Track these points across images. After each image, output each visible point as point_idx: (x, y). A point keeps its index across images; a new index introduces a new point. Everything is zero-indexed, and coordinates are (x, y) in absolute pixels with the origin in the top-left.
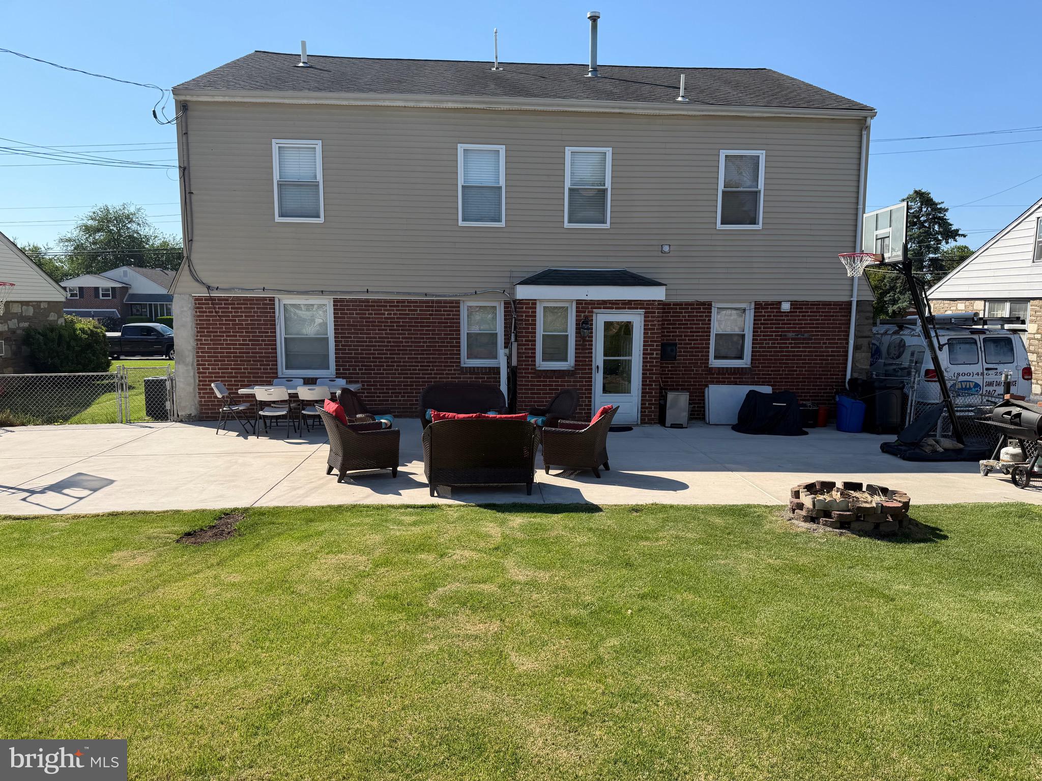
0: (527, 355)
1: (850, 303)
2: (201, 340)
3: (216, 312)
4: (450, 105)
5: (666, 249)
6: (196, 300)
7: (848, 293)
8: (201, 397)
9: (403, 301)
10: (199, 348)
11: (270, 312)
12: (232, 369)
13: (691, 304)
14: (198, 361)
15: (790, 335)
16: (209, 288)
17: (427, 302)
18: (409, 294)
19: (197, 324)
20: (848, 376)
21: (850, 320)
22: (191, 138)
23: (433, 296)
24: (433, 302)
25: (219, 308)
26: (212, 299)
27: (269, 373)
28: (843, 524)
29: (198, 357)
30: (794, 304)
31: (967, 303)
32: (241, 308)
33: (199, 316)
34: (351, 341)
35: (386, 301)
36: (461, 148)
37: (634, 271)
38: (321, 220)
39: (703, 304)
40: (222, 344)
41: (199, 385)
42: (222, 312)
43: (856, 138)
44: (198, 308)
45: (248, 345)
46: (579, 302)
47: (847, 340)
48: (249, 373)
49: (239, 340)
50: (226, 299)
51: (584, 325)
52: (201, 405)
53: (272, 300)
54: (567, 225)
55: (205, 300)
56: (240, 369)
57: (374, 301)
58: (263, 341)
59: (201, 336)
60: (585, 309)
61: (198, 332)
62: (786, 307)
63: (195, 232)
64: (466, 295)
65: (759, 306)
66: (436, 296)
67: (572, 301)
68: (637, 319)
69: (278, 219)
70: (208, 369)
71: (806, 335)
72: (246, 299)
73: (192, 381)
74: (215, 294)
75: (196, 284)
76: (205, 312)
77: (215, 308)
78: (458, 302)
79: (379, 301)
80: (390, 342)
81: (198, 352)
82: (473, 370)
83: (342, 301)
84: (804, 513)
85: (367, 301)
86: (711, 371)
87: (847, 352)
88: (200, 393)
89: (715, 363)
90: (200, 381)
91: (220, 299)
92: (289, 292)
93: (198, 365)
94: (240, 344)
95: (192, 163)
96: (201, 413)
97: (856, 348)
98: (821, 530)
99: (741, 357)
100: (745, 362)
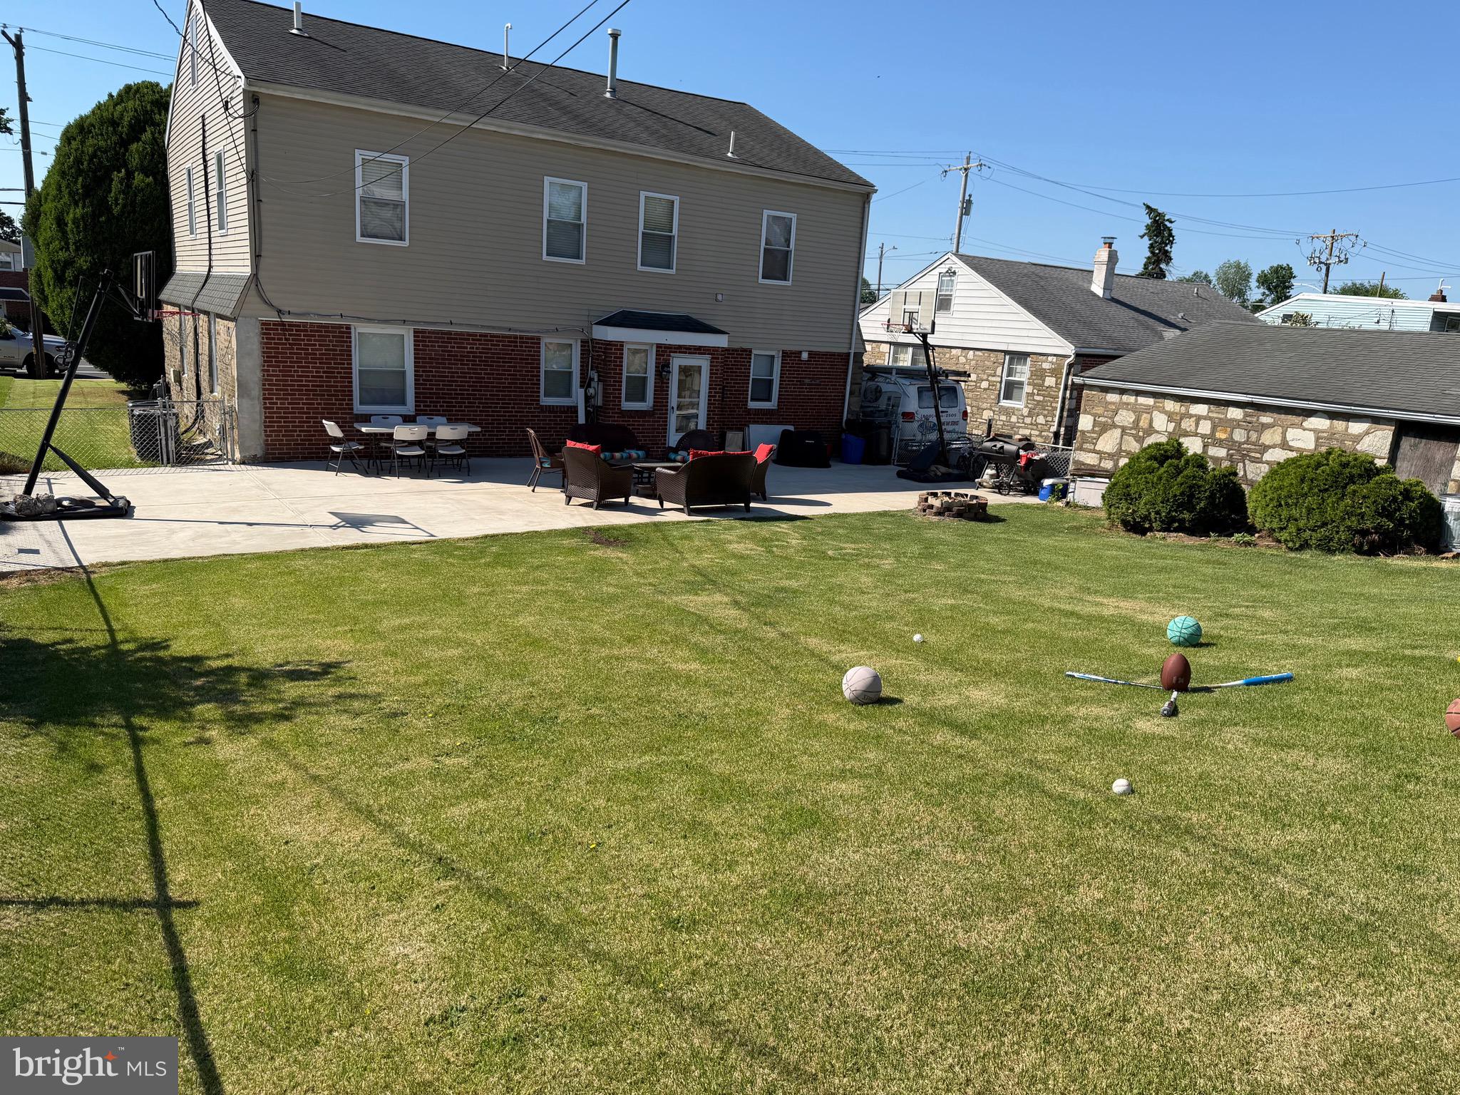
0: (611, 396)
1: (849, 354)
2: (268, 371)
3: (286, 339)
4: (541, 136)
5: (720, 297)
6: (263, 324)
7: (848, 346)
8: (267, 436)
9: (486, 335)
10: (266, 380)
11: (346, 342)
12: (303, 404)
13: (737, 350)
14: (264, 394)
15: (807, 381)
16: (279, 311)
17: (509, 337)
18: (494, 328)
19: (264, 352)
20: (845, 418)
21: (847, 369)
22: (260, 137)
23: (516, 331)
24: (516, 337)
25: (290, 335)
26: (283, 324)
27: (345, 409)
28: (960, 515)
29: (264, 390)
30: (811, 354)
31: (874, 345)
32: (314, 336)
33: (266, 343)
34: (433, 376)
35: (469, 334)
36: (547, 180)
37: (694, 317)
38: (406, 243)
39: (745, 350)
40: (293, 376)
41: (265, 422)
42: (293, 340)
43: (859, 210)
44: (264, 334)
45: (322, 377)
46: (659, 346)
47: (845, 386)
48: (323, 409)
49: (312, 372)
50: (297, 325)
51: (663, 369)
52: (267, 445)
53: (348, 327)
54: (639, 267)
55: (274, 325)
56: (313, 404)
57: (457, 334)
58: (338, 373)
59: (268, 366)
60: (664, 352)
61: (265, 361)
62: (805, 356)
63: (264, 246)
64: (547, 331)
65: (786, 354)
66: (520, 331)
67: (652, 345)
68: (704, 363)
69: (359, 239)
70: (276, 403)
71: (818, 382)
72: (320, 326)
73: (258, 417)
74: (286, 319)
75: (265, 307)
76: (274, 339)
77: (285, 335)
78: (539, 339)
79: (462, 334)
80: (472, 378)
81: (264, 385)
82: (551, 409)
83: (423, 332)
84: (934, 510)
85: (449, 333)
86: (749, 412)
87: (844, 396)
88: (266, 431)
89: (752, 405)
90: (266, 417)
91: (291, 324)
92: (370, 320)
93: (264, 399)
94: (313, 377)
95: (261, 164)
96: (267, 454)
97: (851, 393)
98: (947, 520)
99: (769, 399)
100: (771, 405)
